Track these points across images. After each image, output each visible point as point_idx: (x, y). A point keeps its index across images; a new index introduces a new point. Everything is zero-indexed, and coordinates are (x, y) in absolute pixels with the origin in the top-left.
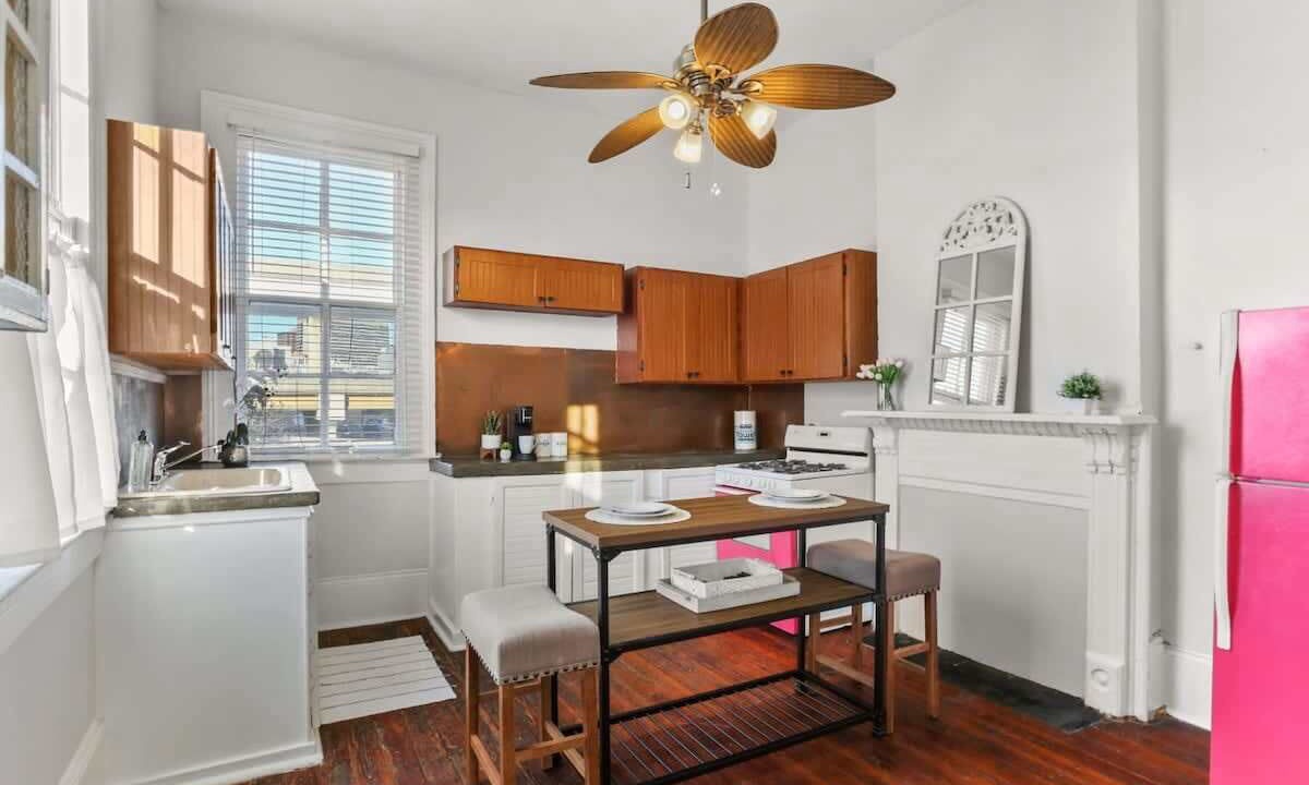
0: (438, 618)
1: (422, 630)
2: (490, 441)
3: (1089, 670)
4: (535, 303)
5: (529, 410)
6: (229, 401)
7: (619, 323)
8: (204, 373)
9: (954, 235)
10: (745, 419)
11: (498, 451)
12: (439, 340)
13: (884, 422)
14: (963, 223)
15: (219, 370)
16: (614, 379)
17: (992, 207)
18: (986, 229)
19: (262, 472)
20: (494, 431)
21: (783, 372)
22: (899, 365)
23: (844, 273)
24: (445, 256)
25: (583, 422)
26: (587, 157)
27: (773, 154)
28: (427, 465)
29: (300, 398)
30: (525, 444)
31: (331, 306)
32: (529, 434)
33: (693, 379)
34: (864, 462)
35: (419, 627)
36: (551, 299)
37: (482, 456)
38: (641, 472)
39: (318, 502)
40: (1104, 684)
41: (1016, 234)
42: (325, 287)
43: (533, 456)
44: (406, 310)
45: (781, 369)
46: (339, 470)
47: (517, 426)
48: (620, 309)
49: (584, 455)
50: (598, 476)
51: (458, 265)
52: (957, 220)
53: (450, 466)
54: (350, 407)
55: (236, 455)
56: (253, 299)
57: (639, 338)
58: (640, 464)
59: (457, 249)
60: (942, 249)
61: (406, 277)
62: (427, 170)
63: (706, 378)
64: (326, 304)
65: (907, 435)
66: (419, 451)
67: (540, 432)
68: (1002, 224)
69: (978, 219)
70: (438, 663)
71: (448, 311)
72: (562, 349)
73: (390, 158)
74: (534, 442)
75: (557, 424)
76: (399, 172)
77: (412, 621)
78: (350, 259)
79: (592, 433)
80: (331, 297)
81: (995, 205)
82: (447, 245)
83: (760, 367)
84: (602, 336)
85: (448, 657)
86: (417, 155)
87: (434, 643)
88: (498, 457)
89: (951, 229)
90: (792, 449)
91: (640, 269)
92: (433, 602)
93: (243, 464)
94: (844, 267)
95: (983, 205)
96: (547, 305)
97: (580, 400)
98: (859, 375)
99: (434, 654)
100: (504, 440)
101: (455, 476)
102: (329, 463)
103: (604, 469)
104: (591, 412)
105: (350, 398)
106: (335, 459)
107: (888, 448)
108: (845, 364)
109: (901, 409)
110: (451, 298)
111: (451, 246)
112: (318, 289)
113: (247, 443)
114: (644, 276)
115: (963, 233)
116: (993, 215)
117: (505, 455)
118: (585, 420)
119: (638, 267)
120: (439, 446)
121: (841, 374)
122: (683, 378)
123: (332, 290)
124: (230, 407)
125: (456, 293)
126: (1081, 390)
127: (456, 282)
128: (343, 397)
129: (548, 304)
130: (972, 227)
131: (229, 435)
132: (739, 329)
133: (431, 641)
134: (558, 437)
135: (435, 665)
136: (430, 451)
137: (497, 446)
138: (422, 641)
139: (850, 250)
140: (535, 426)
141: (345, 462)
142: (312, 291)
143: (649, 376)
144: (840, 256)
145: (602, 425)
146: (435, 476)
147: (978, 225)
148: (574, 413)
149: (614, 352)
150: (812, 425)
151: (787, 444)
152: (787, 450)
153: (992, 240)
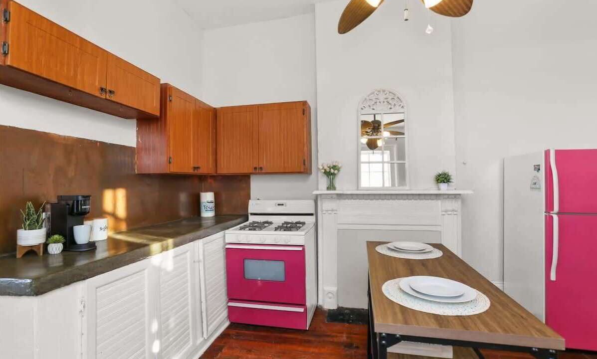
5: (87, 199)
7: (138, 126)
9: (367, 103)
10: (207, 198)
11: (46, 245)
14: (373, 98)
16: (134, 169)
17: (388, 93)
18: (386, 103)
21: (255, 168)
23: (303, 114)
30: (81, 233)
33: (196, 171)
34: (312, 219)
36: (111, 92)
41: (403, 107)
43: (92, 246)
48: (158, 114)
51: (7, 21)
52: (368, 96)
53: (28, 282)
60: (362, 109)
68: (395, 102)
69: (382, 97)
72: (97, 142)
79: (121, 212)
81: (390, 93)
89: (366, 99)
90: (252, 214)
94: (303, 110)
95: (383, 91)
96: (108, 100)
97: (114, 186)
104: (121, 194)
107: (332, 210)
108: (304, 164)
114: (173, 93)
115: (373, 102)
116: (390, 97)
117: (56, 248)
118: (117, 201)
119: (169, 85)
121: (302, 170)
122: (191, 171)
125: (4, 55)
129: (109, 96)
130: (378, 101)
132: (216, 140)
143: (174, 168)
144: (302, 103)
147: (382, 100)
148: (108, 196)
149: (134, 148)
150: (258, 199)
151: (250, 210)
152: (249, 215)
153: (391, 108)
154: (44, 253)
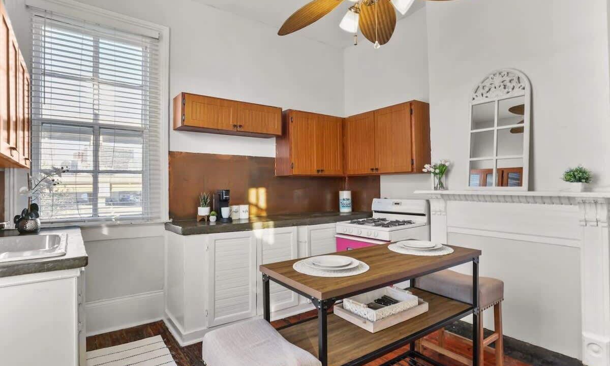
0: (170, 320)
1: (162, 331)
2: (203, 211)
3: (586, 343)
4: (231, 128)
5: (227, 192)
6: (25, 188)
7: (276, 143)
8: (7, 170)
9: (481, 91)
10: (345, 195)
11: (208, 217)
12: (171, 150)
13: (439, 196)
14: (487, 83)
15: (17, 168)
16: (274, 173)
17: (506, 74)
18: (503, 87)
19: (48, 237)
20: (205, 205)
21: (372, 169)
22: (447, 164)
23: (411, 114)
24: (175, 99)
25: (258, 198)
26: (277, 31)
27: (391, 35)
28: (163, 227)
29: (77, 186)
30: (225, 212)
31: (100, 128)
32: (228, 207)
33: (320, 173)
34: (424, 219)
35: (158, 329)
36: (240, 126)
37: (198, 220)
38: (296, 227)
39: (86, 264)
40: (596, 352)
41: (524, 89)
42: (96, 115)
43: (230, 220)
44: (150, 131)
45: (370, 168)
46: (105, 231)
47: (220, 201)
48: (280, 133)
49: (260, 217)
50: (272, 230)
51: (184, 104)
52: (483, 82)
53: (181, 228)
54: (113, 190)
55: (29, 225)
56: (44, 122)
57: (291, 150)
58: (295, 223)
59: (184, 94)
60: (474, 99)
61: (151, 111)
62: (164, 47)
63: (327, 173)
64: (96, 127)
65: (452, 204)
66: (159, 218)
67: (232, 205)
68: (514, 83)
69: (497, 81)
70: (174, 357)
71: (177, 133)
72: (245, 157)
73: (140, 38)
74: (231, 211)
75: (243, 200)
76: (146, 47)
77: (154, 323)
78: (113, 99)
79: (263, 204)
80: (100, 122)
81: (508, 73)
82: (176, 92)
83: (357, 166)
84: (267, 149)
85: (180, 352)
86: (157, 37)
87: (170, 341)
88: (208, 220)
89: (479, 87)
90: (375, 212)
91: (291, 111)
92: (167, 311)
93: (34, 232)
94: (411, 110)
95: (500, 74)
96: (238, 131)
97: (256, 185)
98: (424, 170)
99: (171, 350)
100: (211, 210)
101: (184, 234)
102: (99, 227)
103: (276, 226)
104: (262, 192)
105: (113, 186)
106: (103, 225)
107: (440, 211)
108: (412, 164)
109: (447, 189)
110: (179, 124)
111: (180, 92)
112: (92, 117)
113: (37, 216)
114: (294, 115)
115: (487, 89)
116: (508, 79)
117: (213, 219)
118: (259, 196)
119: (290, 110)
120: (171, 214)
121: (410, 170)
122: (315, 173)
123: (101, 117)
124: (25, 192)
125: (183, 121)
126: (580, 177)
127: (183, 115)
128: (108, 185)
129: (239, 129)
130: (493, 86)
131: (23, 212)
132: (344, 146)
133: (167, 339)
134: (244, 208)
135: (172, 359)
136: (166, 218)
137: (207, 214)
138: (162, 340)
139: (415, 101)
140: (230, 201)
141: (109, 226)
142: (88, 118)
143: (296, 172)
144: (409, 104)
145: (269, 199)
146: (169, 234)
147: (497, 85)
148: (252, 193)
149: (274, 158)
150: (386, 198)
151: (373, 209)
152: (373, 212)
153: (508, 92)
154: (207, 221)
